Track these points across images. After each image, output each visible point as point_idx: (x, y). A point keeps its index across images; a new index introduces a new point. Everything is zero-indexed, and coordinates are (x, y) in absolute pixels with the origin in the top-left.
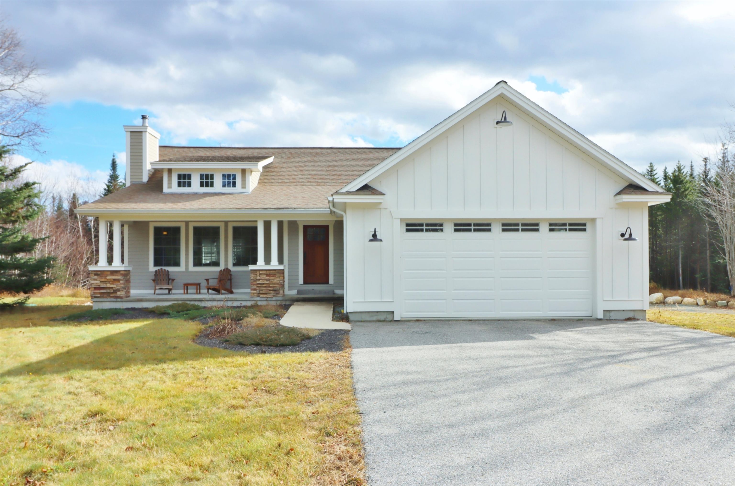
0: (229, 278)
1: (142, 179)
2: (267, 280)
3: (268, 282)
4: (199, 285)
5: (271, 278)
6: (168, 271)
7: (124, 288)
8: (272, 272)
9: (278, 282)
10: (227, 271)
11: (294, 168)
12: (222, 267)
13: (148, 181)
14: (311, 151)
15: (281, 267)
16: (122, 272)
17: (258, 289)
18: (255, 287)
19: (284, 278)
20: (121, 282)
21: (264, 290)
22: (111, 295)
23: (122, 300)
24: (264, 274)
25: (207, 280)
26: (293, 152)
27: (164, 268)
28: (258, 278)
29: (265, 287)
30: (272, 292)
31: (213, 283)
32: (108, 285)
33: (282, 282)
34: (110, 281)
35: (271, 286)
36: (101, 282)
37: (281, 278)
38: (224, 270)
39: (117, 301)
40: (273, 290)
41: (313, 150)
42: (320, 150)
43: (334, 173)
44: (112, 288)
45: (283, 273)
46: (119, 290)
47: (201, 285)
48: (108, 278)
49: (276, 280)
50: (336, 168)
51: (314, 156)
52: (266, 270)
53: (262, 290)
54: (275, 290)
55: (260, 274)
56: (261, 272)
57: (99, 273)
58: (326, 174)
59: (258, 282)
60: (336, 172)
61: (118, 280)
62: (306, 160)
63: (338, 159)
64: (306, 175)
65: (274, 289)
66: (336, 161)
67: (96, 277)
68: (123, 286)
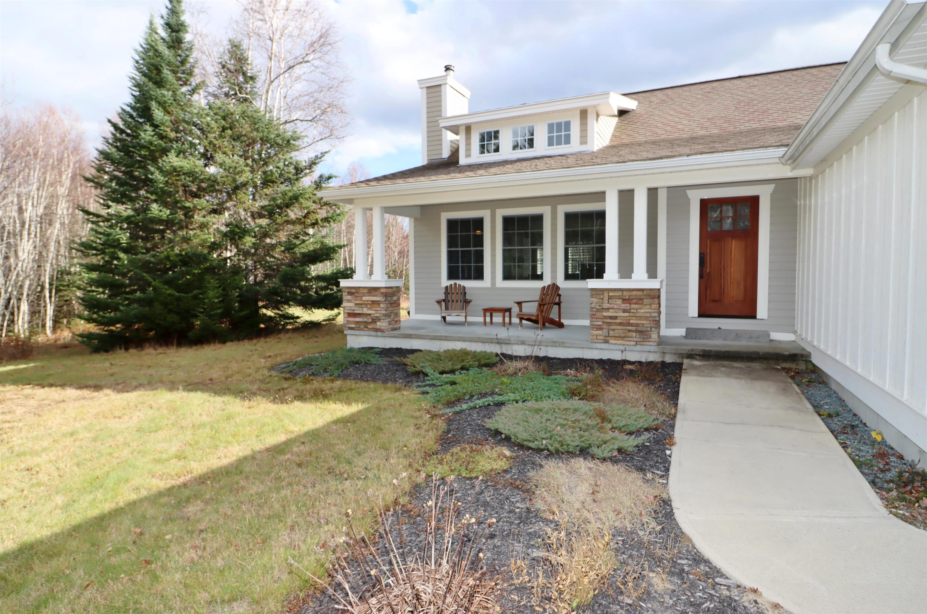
0: (557, 300)
1: (441, 154)
2: (624, 311)
3: (626, 314)
4: (509, 310)
5: (633, 306)
6: (464, 287)
7: (387, 316)
8: (634, 293)
9: (648, 315)
10: (554, 288)
11: (672, 112)
12: (547, 281)
13: (449, 157)
14: (702, 86)
15: (654, 284)
16: (383, 291)
17: (604, 326)
18: (600, 323)
19: (660, 306)
20: (382, 306)
21: (619, 330)
22: (369, 327)
23: (384, 334)
24: (619, 298)
25: (519, 304)
26: (669, 93)
27: (459, 282)
28: (605, 305)
29: (620, 324)
30: (634, 334)
31: (531, 309)
32: (365, 311)
33: (656, 315)
34: (367, 304)
35: (631, 322)
36: (356, 304)
37: (654, 306)
38: (549, 286)
39: (376, 336)
40: (636, 331)
41: (706, 85)
42: (718, 83)
43: (751, 110)
44: (370, 315)
45: (659, 297)
46: (378, 319)
47: (512, 310)
48: (364, 298)
49: (644, 311)
50: (755, 102)
51: (709, 92)
52: (622, 290)
53: (614, 330)
54: (641, 332)
55: (610, 298)
56: (611, 294)
57: (353, 291)
58: (736, 114)
59: (605, 314)
60: (755, 108)
61: (377, 303)
62: (693, 100)
63: (755, 90)
64: (696, 119)
65: (639, 329)
66: (753, 93)
67: (349, 297)
68: (384, 312)
